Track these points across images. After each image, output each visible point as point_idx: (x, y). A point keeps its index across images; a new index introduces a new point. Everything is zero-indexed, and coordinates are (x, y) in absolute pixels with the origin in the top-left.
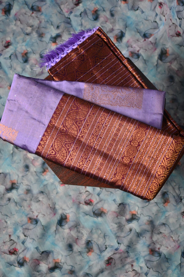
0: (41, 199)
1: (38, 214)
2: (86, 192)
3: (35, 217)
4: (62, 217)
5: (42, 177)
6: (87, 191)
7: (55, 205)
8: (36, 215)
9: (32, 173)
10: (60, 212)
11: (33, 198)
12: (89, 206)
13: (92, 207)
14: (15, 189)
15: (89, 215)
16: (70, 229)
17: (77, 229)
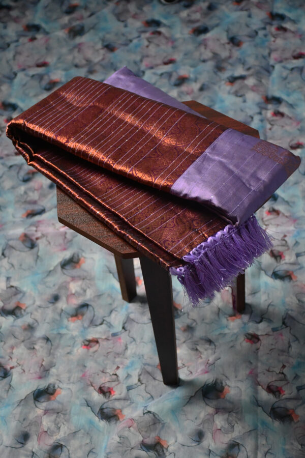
0: (37, 347)
1: (17, 366)
2: (113, 374)
3: (8, 368)
4: (47, 389)
5: (65, 322)
6: (116, 375)
7: (51, 367)
8: (11, 366)
9: (56, 308)
10: (51, 380)
11: (29, 341)
12: (101, 395)
13: (106, 400)
14: (14, 316)
15: (91, 408)
16: (46, 412)
17: (57, 417)
